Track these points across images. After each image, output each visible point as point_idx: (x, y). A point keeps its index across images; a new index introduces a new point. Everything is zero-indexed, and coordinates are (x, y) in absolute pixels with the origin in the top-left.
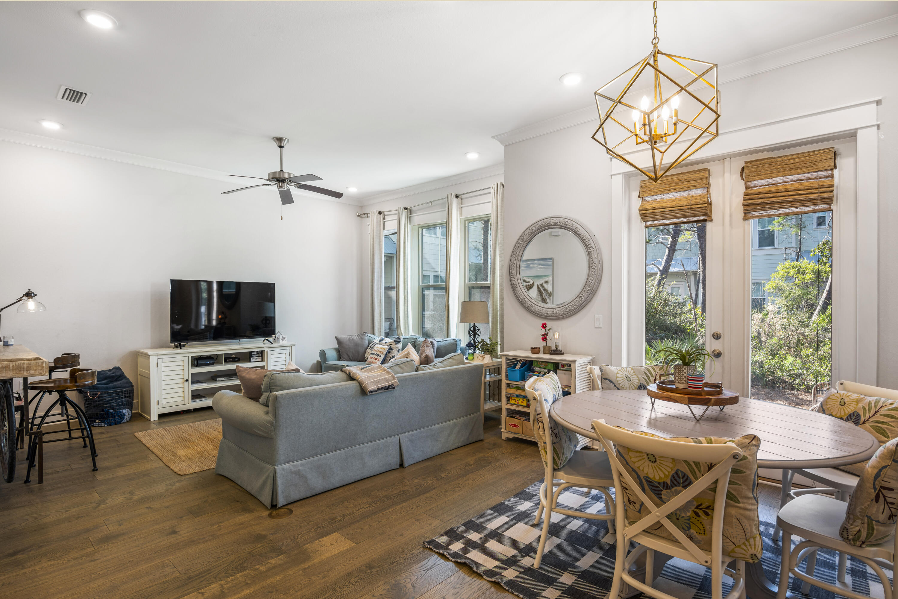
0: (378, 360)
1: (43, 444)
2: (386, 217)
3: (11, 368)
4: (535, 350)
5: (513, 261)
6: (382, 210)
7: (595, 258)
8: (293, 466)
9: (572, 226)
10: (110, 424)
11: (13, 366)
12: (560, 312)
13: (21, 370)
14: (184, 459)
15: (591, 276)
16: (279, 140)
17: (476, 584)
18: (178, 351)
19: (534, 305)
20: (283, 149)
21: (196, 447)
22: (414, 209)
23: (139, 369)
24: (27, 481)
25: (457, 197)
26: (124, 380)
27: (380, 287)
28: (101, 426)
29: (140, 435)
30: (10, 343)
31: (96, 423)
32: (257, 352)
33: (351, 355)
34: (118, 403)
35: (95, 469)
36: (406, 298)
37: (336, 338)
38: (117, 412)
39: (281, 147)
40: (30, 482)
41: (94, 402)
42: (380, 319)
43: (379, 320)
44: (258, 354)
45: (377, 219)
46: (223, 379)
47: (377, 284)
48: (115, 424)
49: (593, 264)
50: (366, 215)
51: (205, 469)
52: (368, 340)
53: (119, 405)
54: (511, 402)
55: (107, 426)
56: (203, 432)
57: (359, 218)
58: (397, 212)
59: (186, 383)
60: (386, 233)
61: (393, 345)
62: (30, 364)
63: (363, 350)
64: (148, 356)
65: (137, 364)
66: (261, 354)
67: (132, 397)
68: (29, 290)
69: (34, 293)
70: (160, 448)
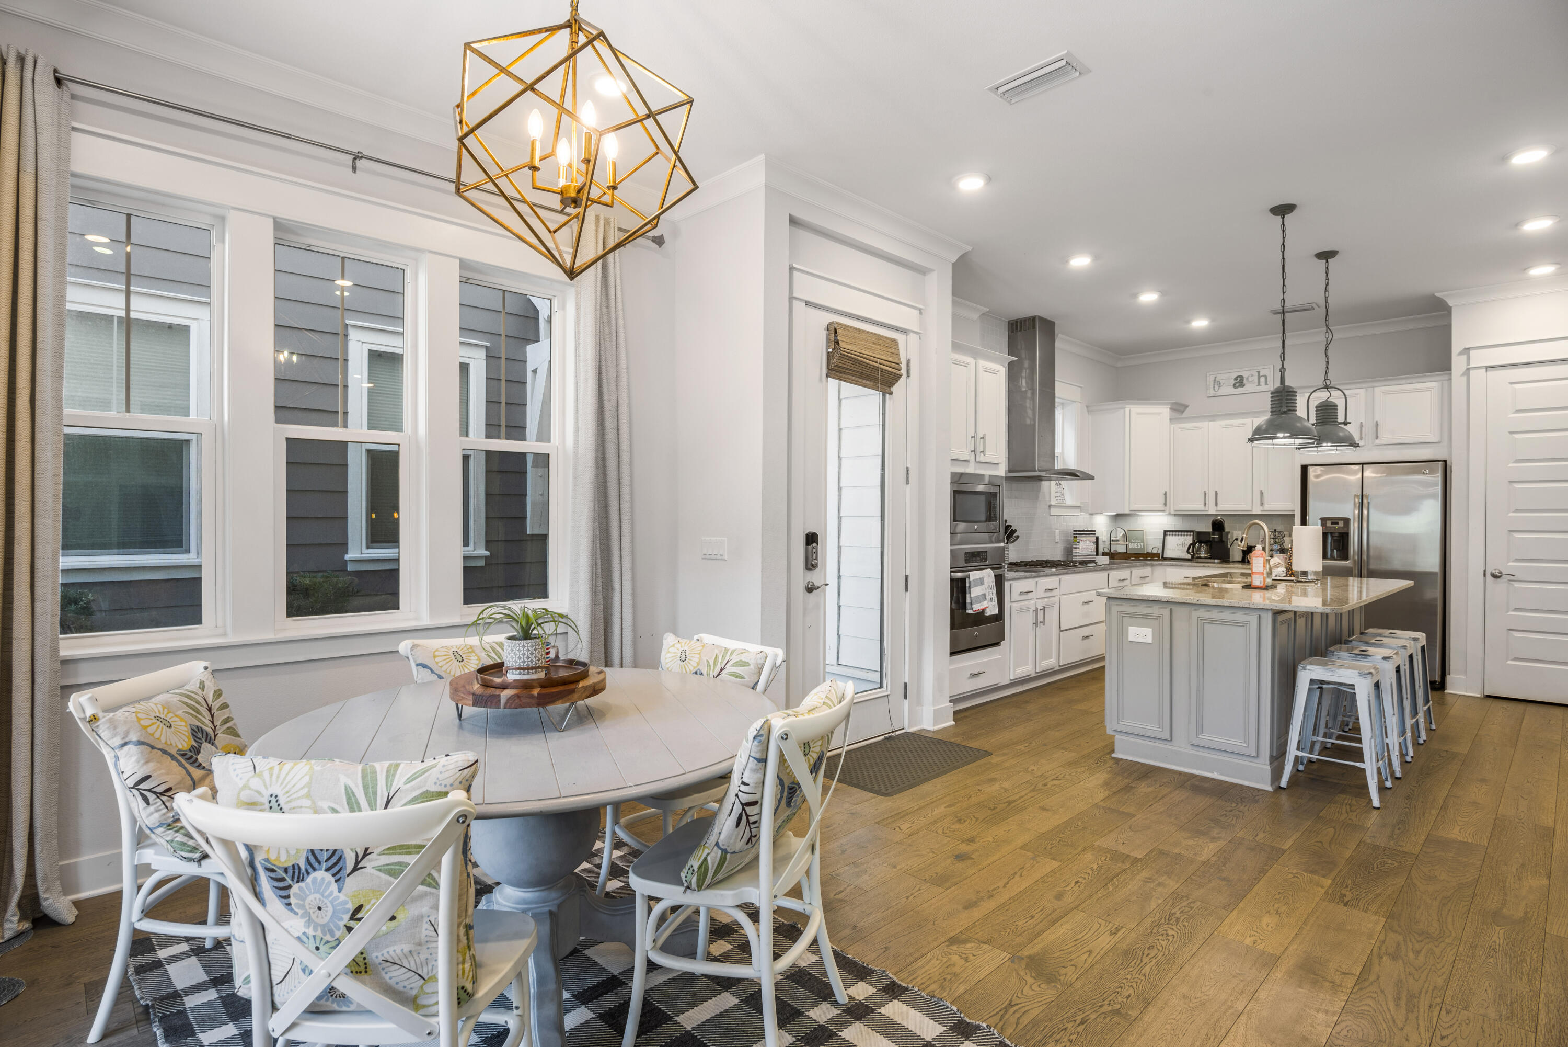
17: (919, 978)
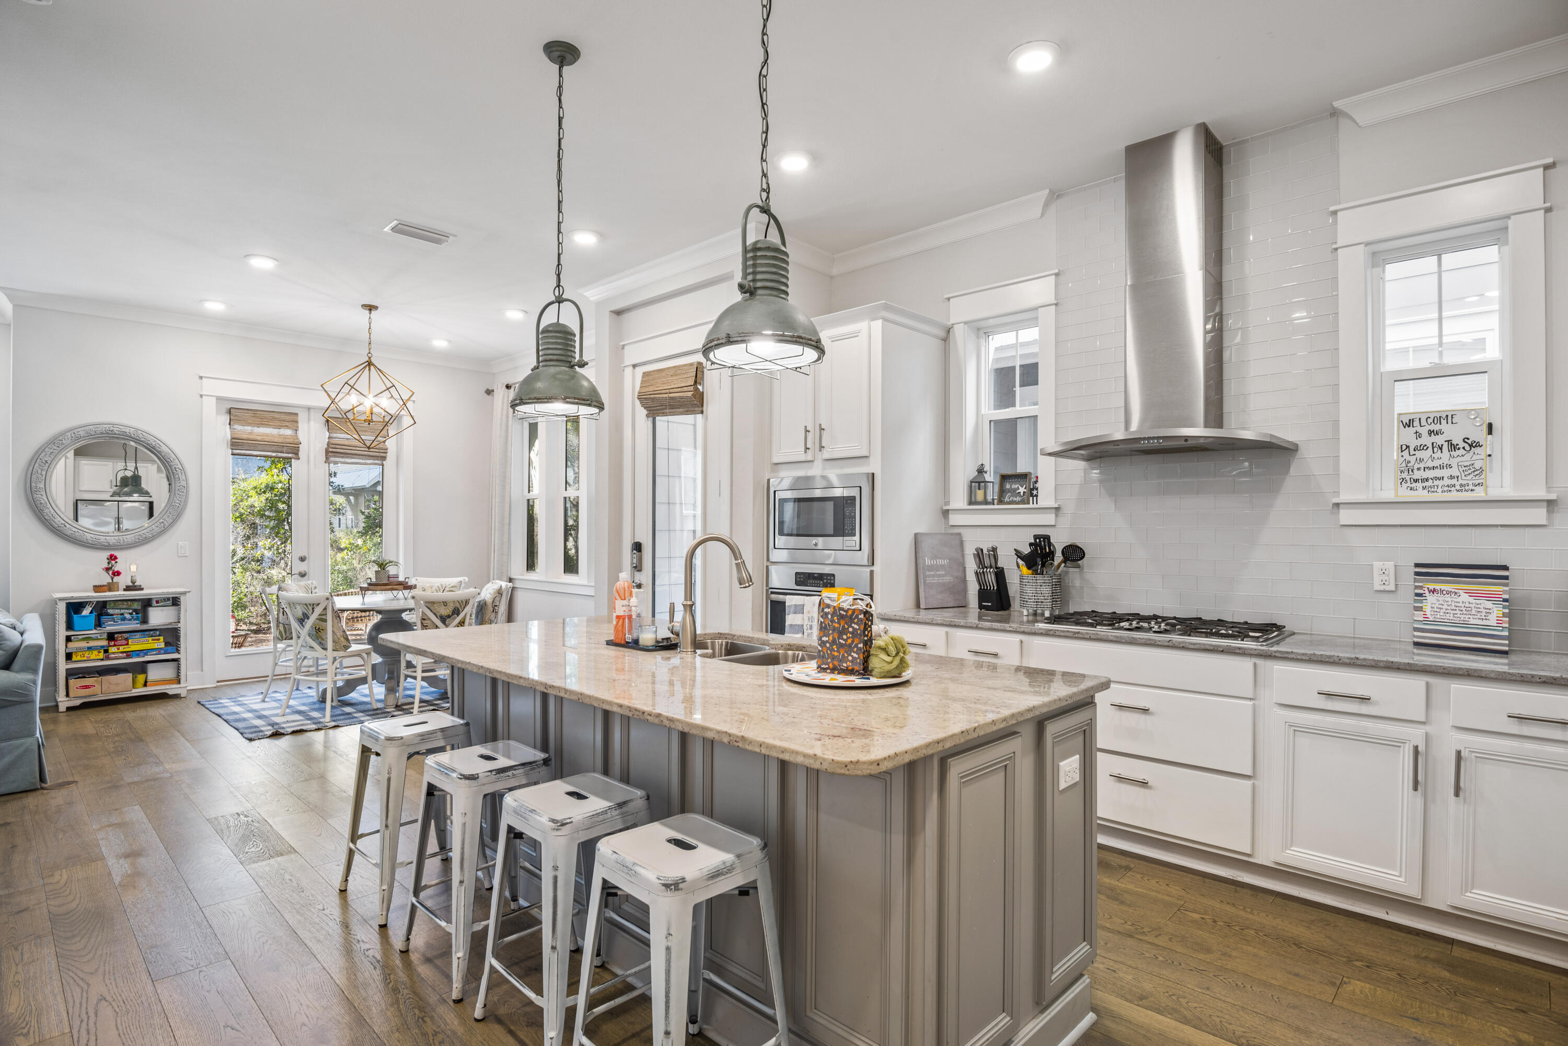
12: (130, 540)
15: (178, 500)
54: (74, 658)
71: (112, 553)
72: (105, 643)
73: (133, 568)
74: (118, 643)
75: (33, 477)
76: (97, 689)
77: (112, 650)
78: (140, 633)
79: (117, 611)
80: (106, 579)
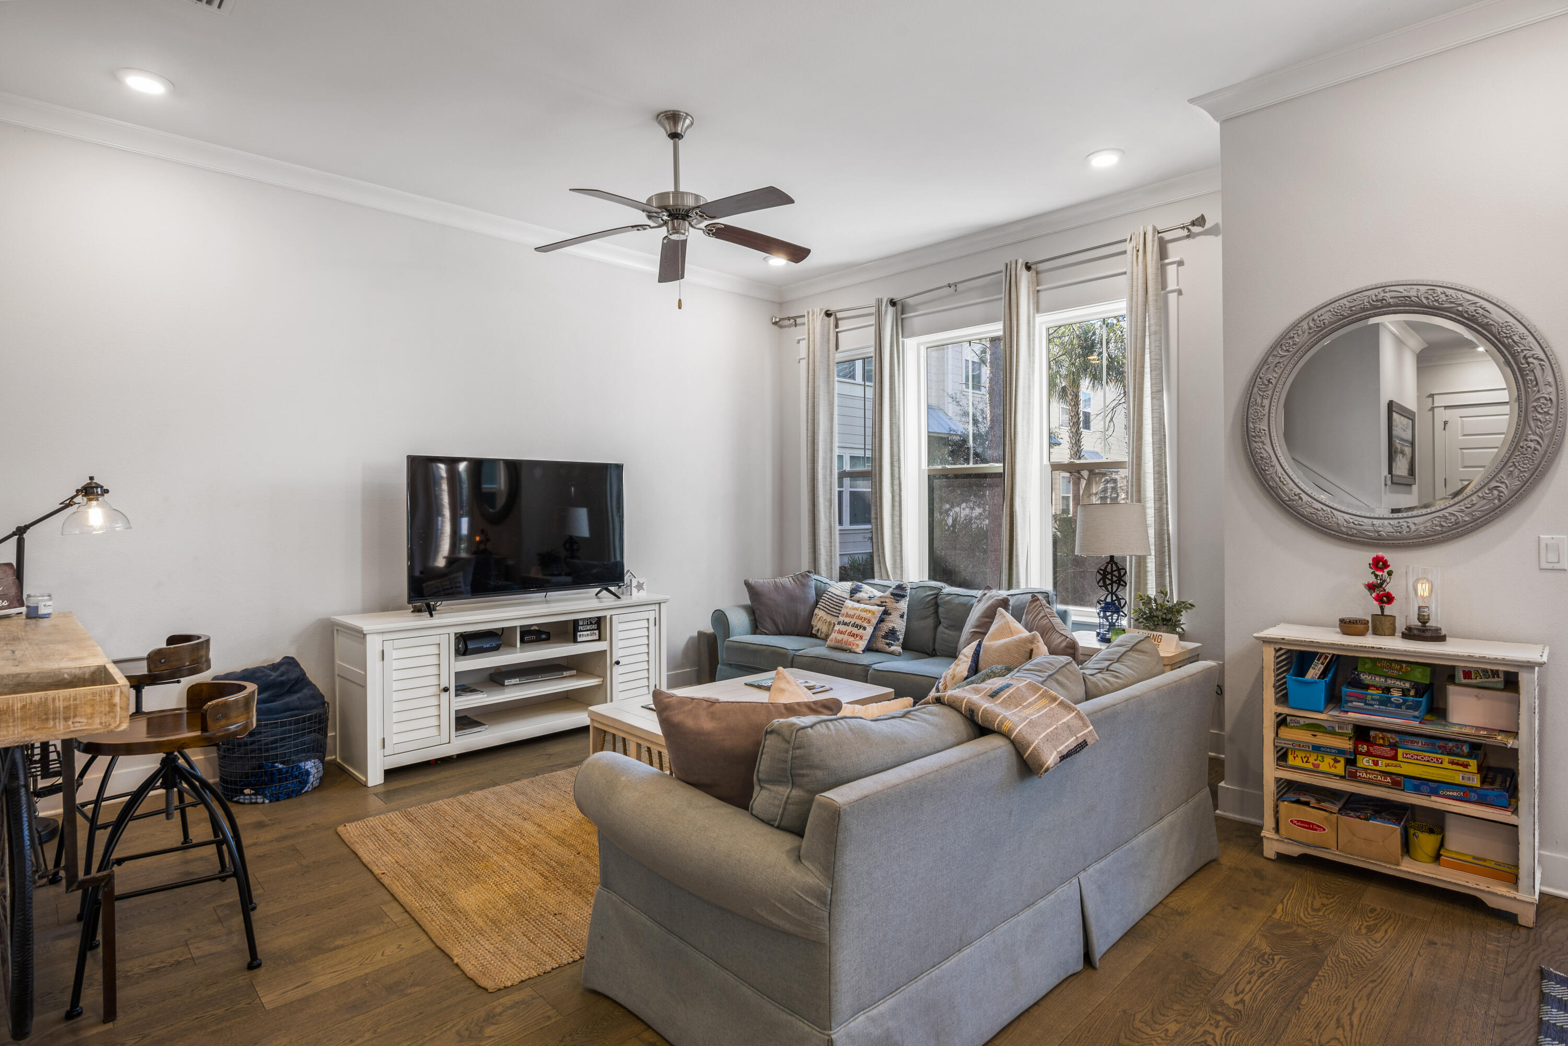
0: (861, 638)
1: (117, 903)
2: (840, 322)
3: (18, 714)
4: (1349, 626)
5: (1259, 401)
6: (833, 308)
7: (1549, 384)
8: (873, 1020)
9: (1461, 305)
10: (275, 798)
11: (24, 707)
12: (1422, 528)
13: (47, 719)
14: (480, 923)
15: (1535, 433)
16: (673, 117)
18: (424, 620)
19: (1329, 509)
20: (681, 143)
21: (498, 879)
22: (911, 301)
23: (338, 662)
24: (73, 1013)
25: (1028, 268)
26: (305, 691)
27: (828, 472)
28: (256, 803)
29: (351, 831)
30: (42, 611)
31: (245, 795)
32: (589, 621)
33: (780, 621)
34: (296, 746)
35: (254, 964)
36: (897, 499)
37: (747, 584)
38: (292, 768)
39: (675, 136)
40: (80, 1014)
41: (239, 745)
42: (831, 542)
43: (828, 544)
44: (591, 623)
45: (823, 325)
46: (516, 681)
47: (824, 467)
48: (289, 796)
49: (1542, 401)
50: (792, 321)
51: (549, 968)
52: (816, 589)
53: (297, 753)
54: (1291, 761)
55: (271, 801)
56: (500, 826)
57: (775, 327)
58: (873, 310)
59: (445, 696)
60: (839, 357)
61: (890, 604)
62: (75, 699)
63: (807, 610)
64: (360, 635)
65: (333, 654)
66: (598, 624)
67: (323, 731)
68: (91, 478)
69: (102, 487)
70: (409, 881)
71: (1380, 554)
72: (1347, 745)
73: (1423, 589)
74: (1376, 750)
75: (1250, 411)
76: (1328, 835)
77: (1364, 762)
78: (1424, 740)
79: (1379, 681)
80: (1367, 607)
